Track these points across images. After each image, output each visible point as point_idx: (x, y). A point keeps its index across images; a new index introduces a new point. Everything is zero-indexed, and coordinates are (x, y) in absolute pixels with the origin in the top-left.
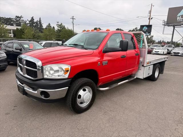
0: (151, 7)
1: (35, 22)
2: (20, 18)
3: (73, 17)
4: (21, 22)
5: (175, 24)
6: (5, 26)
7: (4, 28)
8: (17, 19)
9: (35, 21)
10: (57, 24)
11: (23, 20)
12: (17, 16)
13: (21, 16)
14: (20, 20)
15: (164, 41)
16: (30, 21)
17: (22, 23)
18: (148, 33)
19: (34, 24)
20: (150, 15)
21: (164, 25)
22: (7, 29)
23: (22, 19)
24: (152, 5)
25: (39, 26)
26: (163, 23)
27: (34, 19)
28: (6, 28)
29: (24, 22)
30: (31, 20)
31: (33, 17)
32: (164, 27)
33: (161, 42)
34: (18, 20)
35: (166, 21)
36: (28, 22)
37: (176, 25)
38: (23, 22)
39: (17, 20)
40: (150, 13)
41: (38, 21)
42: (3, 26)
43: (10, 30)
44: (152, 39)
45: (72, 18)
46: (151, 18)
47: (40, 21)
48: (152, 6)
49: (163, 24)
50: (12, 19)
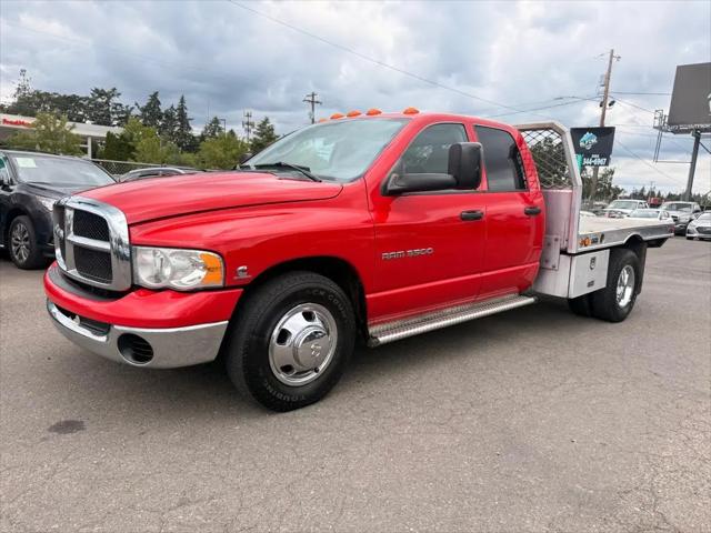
0: (611, 62)
1: (163, 111)
2: (109, 98)
3: (313, 95)
4: (113, 113)
5: (702, 126)
6: (69, 124)
7: (66, 133)
8: (100, 100)
9: (163, 108)
10: (246, 119)
11: (121, 105)
12: (96, 91)
13: (114, 89)
14: (107, 103)
15: (656, 193)
16: (144, 110)
17: (116, 116)
18: (601, 157)
19: (160, 118)
20: (606, 91)
21: (660, 128)
22: (78, 135)
23: (115, 100)
24: (612, 56)
25: (176, 129)
26: (657, 121)
27: (159, 103)
28: (74, 132)
29: (123, 112)
30: (149, 104)
31: (156, 93)
32: (660, 137)
33: (646, 193)
34: (101, 105)
35: (667, 112)
36: (137, 112)
37: (706, 130)
38: (118, 113)
39: (95, 104)
40: (606, 85)
41: (176, 107)
42: (62, 125)
43: (84, 139)
44: (610, 184)
45: (310, 99)
46: (608, 102)
47: (182, 109)
48: (614, 60)
49: (657, 125)
50: (81, 99)
